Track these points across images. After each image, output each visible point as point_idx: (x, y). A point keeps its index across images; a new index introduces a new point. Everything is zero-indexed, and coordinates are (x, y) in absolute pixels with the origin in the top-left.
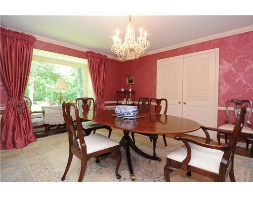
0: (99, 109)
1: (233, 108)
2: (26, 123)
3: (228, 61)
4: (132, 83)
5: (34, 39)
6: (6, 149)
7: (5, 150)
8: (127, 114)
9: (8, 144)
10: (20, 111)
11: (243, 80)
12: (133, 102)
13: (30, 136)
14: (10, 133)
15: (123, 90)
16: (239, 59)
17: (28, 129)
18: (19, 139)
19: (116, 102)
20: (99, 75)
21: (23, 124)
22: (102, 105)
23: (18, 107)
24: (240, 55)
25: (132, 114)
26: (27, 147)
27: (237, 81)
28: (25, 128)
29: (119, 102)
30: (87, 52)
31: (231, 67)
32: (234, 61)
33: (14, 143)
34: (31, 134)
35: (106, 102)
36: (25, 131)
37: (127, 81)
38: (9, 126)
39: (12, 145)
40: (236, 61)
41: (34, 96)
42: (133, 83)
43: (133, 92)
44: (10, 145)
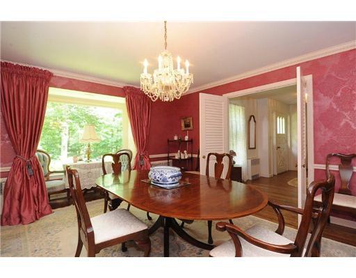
0: (141, 166)
1: (338, 166)
2: (38, 189)
3: (326, 95)
4: (189, 128)
5: (51, 75)
6: (10, 224)
7: (8, 227)
8: (163, 181)
9: (12, 218)
10: (30, 172)
11: (351, 123)
12: (190, 155)
13: (44, 206)
14: (16, 203)
15: (176, 138)
16: (343, 90)
17: (40, 197)
18: (27, 211)
19: (166, 155)
20: (142, 119)
21: (34, 190)
22: (146, 160)
23: (27, 167)
24: (344, 84)
25: (170, 181)
26: (38, 223)
27: (342, 124)
28: (35, 196)
29: (170, 155)
30: (125, 87)
31: (331, 104)
32: (336, 94)
33: (20, 217)
34: (45, 203)
35: (151, 156)
36: (36, 199)
37: (183, 125)
38: (14, 193)
39: (18, 220)
40: (339, 94)
41: (68, 144)
42: (191, 128)
43: (191, 141)
44: (14, 220)
